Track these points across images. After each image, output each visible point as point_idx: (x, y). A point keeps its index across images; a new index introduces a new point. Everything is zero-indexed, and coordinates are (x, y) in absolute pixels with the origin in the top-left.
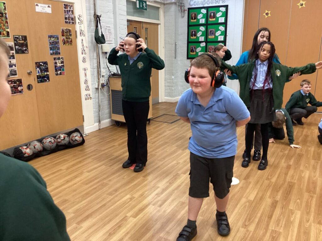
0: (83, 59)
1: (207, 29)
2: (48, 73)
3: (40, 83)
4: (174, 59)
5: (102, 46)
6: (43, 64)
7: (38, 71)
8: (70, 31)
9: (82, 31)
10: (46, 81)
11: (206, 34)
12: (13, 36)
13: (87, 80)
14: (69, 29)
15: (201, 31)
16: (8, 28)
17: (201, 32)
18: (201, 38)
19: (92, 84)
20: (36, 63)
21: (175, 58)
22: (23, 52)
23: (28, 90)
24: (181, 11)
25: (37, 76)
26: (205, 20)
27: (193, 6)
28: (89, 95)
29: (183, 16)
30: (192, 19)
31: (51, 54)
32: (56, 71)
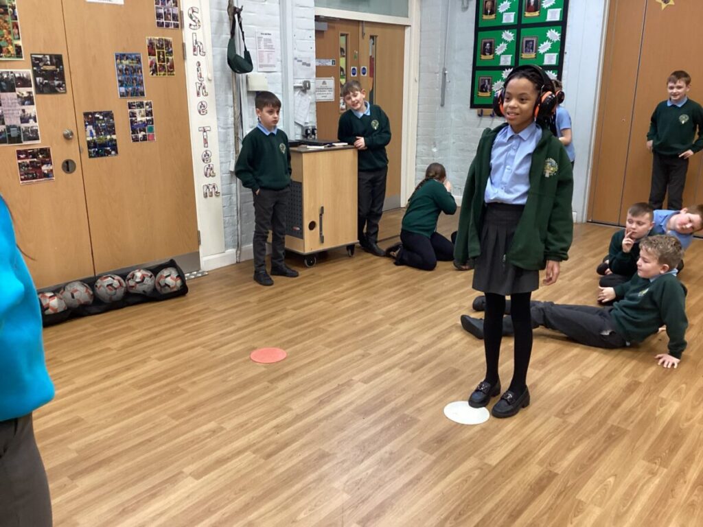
0: (201, 107)
1: (518, 37)
2: (114, 137)
3: (94, 157)
4: (438, 107)
5: (247, 77)
6: (101, 117)
7: (91, 131)
8: (168, 44)
9: (199, 44)
10: (109, 153)
11: (517, 49)
12: (31, 54)
13: (208, 152)
14: (165, 40)
15: (505, 41)
16: (19, 39)
17: (505, 45)
18: (505, 58)
19: (221, 163)
20: (86, 115)
21: (442, 105)
22: (53, 90)
23: (64, 173)
25: (89, 143)
26: (515, 15)
28: (214, 187)
29: (465, 5)
30: (486, 13)
31: (122, 95)
32: (134, 131)
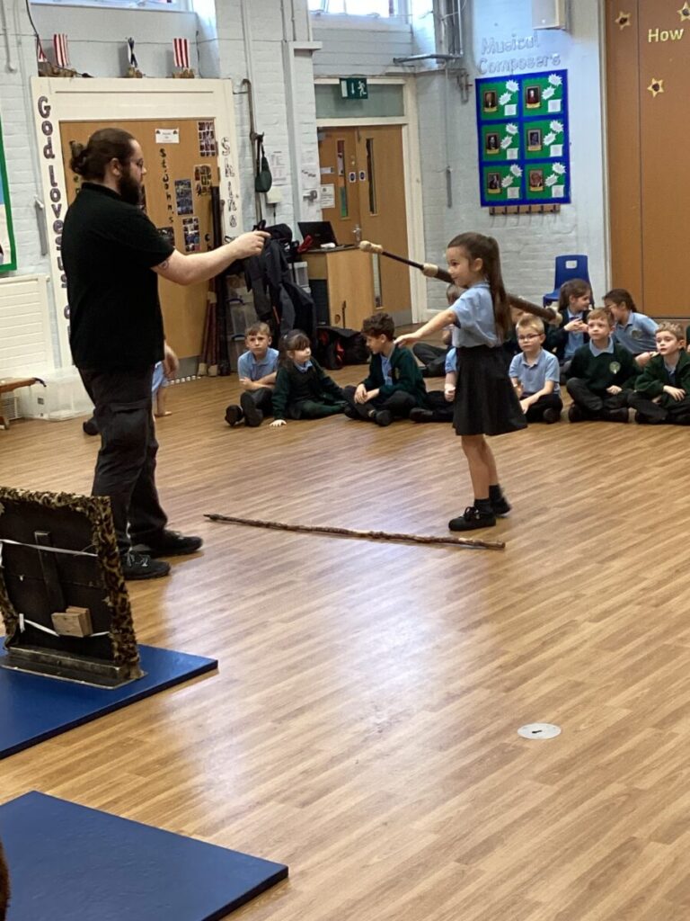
0: (232, 220)
1: (521, 130)
4: (445, 208)
5: (266, 194)
9: (230, 167)
11: (521, 142)
14: (207, 167)
15: (510, 135)
17: (510, 138)
18: (512, 152)
24: (459, 89)
26: (516, 107)
27: (489, 75)
29: (465, 98)
30: (487, 106)
31: (179, 214)
32: (187, 243)
